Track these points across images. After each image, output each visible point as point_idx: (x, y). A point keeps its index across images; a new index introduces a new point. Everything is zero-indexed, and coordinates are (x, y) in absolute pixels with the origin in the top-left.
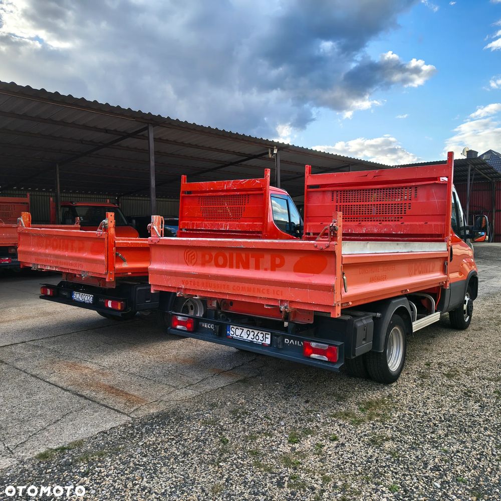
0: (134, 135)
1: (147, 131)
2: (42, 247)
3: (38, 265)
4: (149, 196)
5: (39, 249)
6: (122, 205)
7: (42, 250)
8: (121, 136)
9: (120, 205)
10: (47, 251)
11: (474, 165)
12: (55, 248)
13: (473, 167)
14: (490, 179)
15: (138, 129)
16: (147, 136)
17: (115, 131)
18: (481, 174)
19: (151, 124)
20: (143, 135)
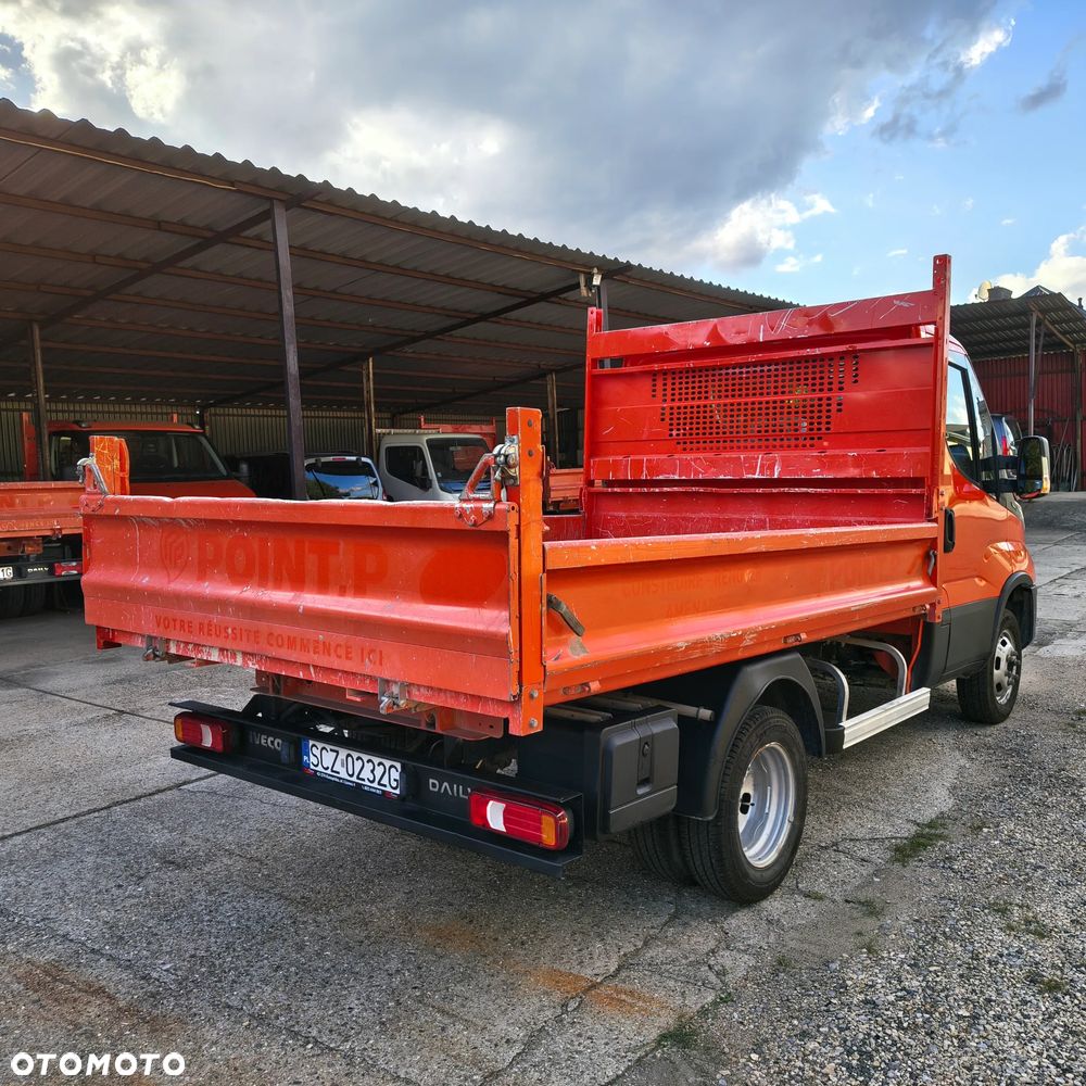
0: (230, 235)
1: (269, 222)
2: (182, 571)
3: (168, 641)
4: (282, 403)
5: (169, 582)
6: (211, 428)
7: (185, 585)
8: (199, 240)
9: (207, 427)
10: (208, 588)
11: (1044, 311)
12: (240, 576)
13: (1041, 317)
14: (1072, 346)
15: (241, 220)
16: (271, 239)
17: (182, 223)
18: (1055, 335)
19: (280, 200)
20: (258, 238)
